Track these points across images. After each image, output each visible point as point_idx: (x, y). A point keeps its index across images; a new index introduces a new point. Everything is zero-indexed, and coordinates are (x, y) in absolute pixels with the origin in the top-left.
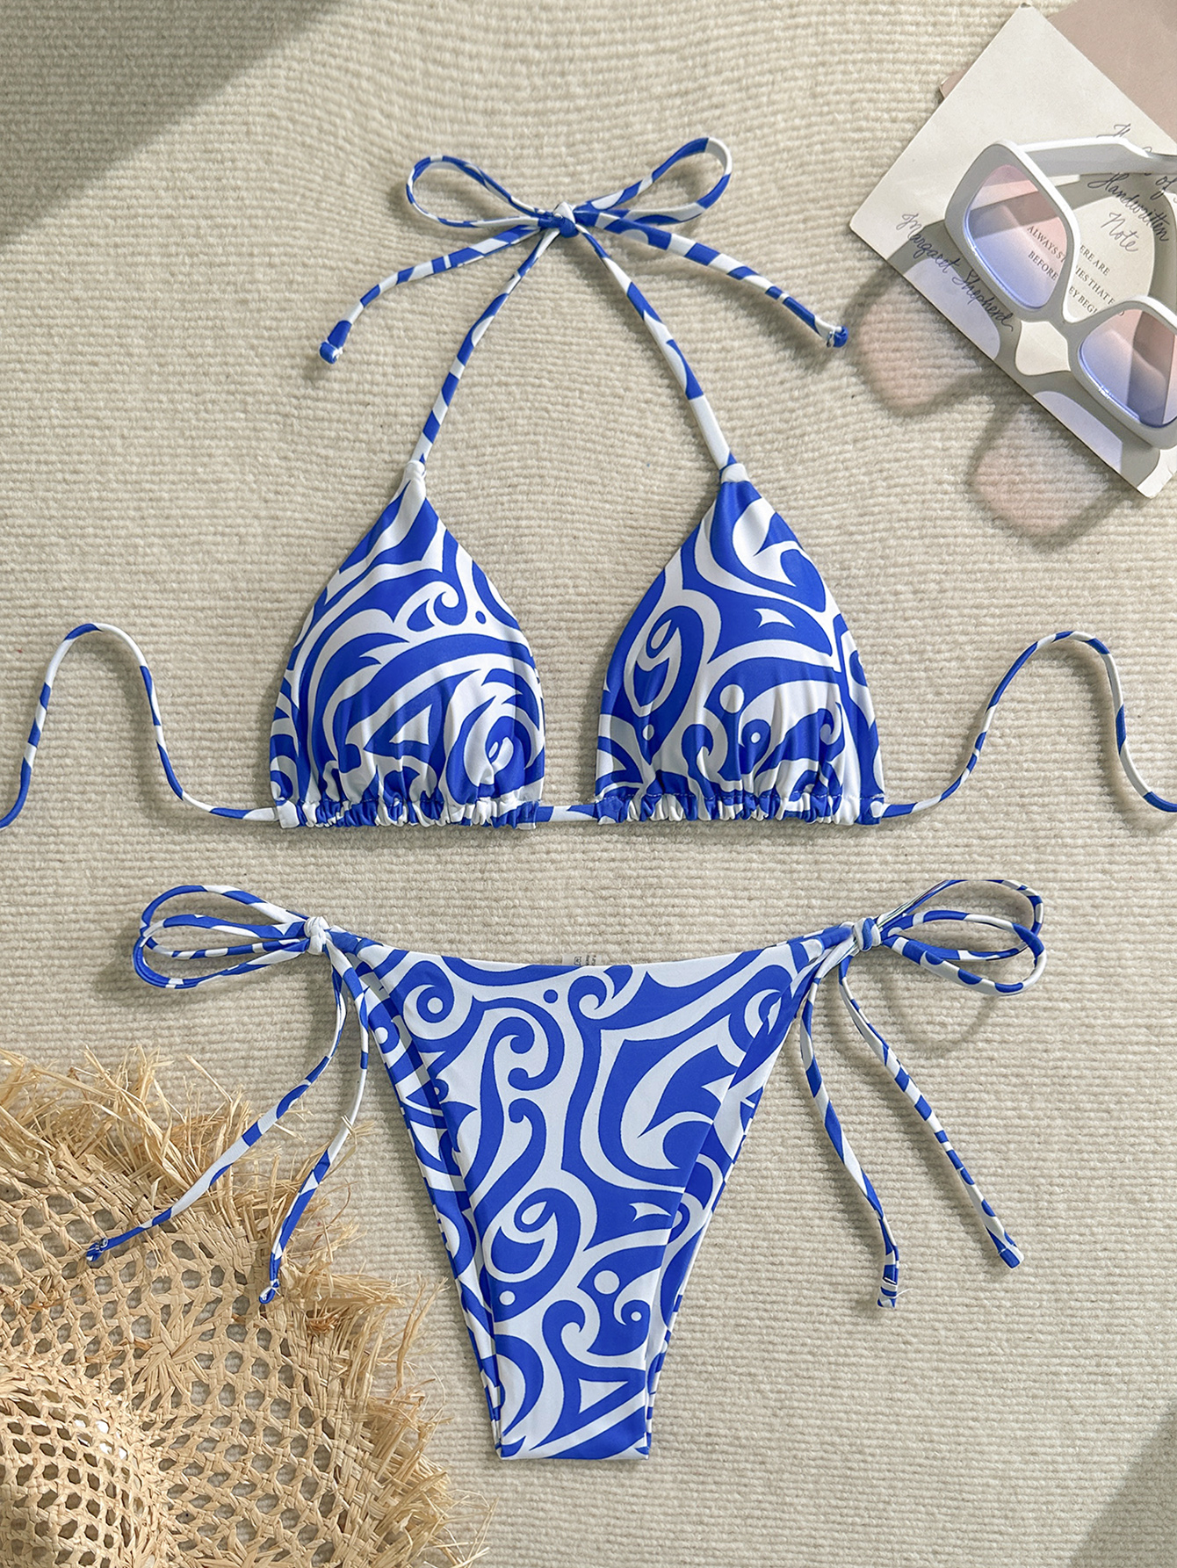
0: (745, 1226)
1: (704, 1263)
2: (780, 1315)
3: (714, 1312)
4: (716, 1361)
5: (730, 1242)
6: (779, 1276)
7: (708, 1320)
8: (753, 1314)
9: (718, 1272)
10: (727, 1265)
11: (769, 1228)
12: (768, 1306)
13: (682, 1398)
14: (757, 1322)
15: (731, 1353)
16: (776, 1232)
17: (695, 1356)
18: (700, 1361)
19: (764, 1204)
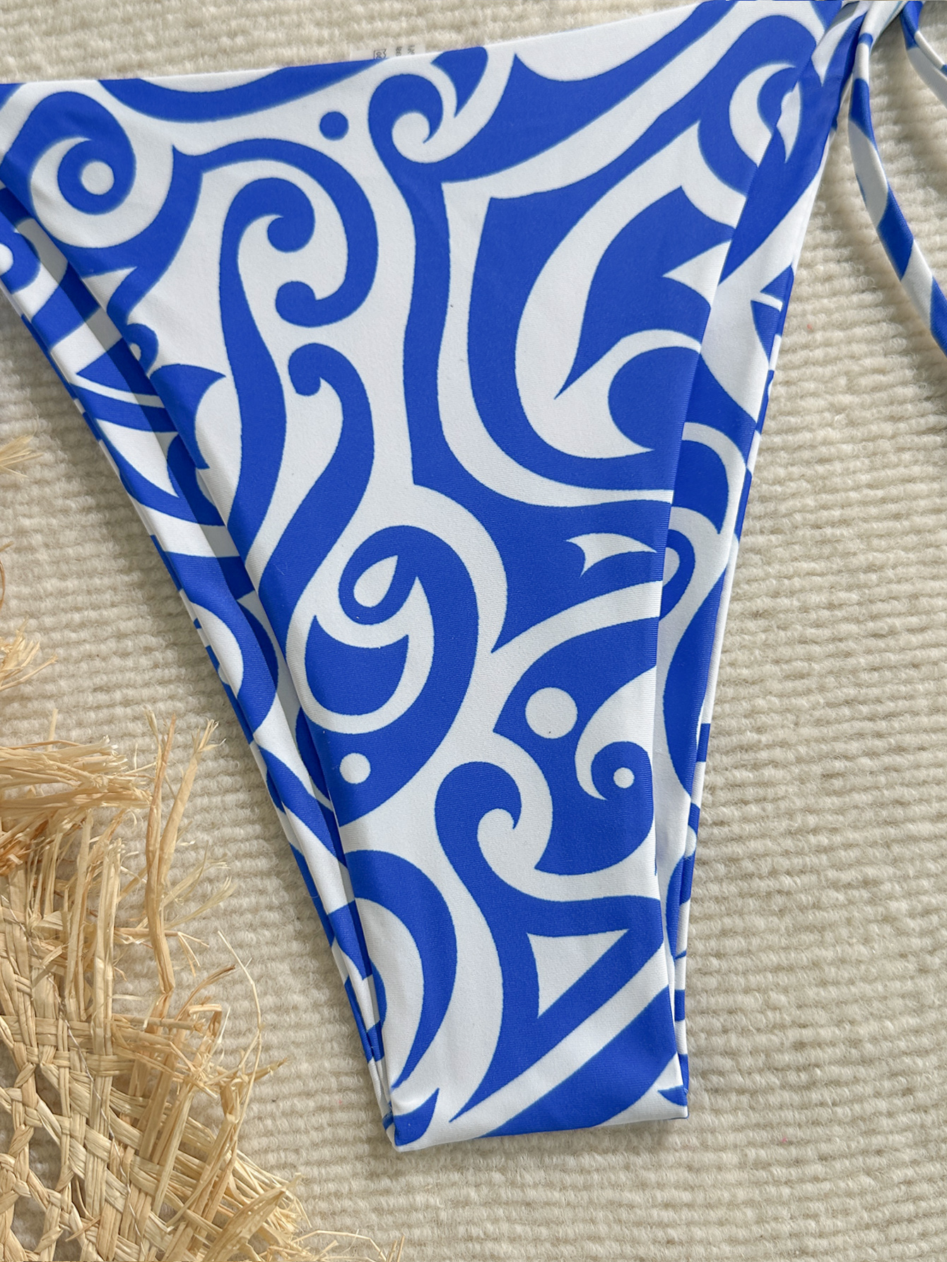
0: (806, 566)
1: (741, 656)
2: (909, 739)
3: (778, 753)
4: (797, 862)
5: (784, 602)
6: (893, 658)
7: (769, 772)
8: (854, 747)
9: (770, 668)
10: (786, 652)
11: (855, 562)
12: (882, 725)
13: (739, 963)
14: (865, 761)
15: (824, 840)
16: (870, 568)
17: (753, 857)
18: (765, 866)
19: (837, 513)
